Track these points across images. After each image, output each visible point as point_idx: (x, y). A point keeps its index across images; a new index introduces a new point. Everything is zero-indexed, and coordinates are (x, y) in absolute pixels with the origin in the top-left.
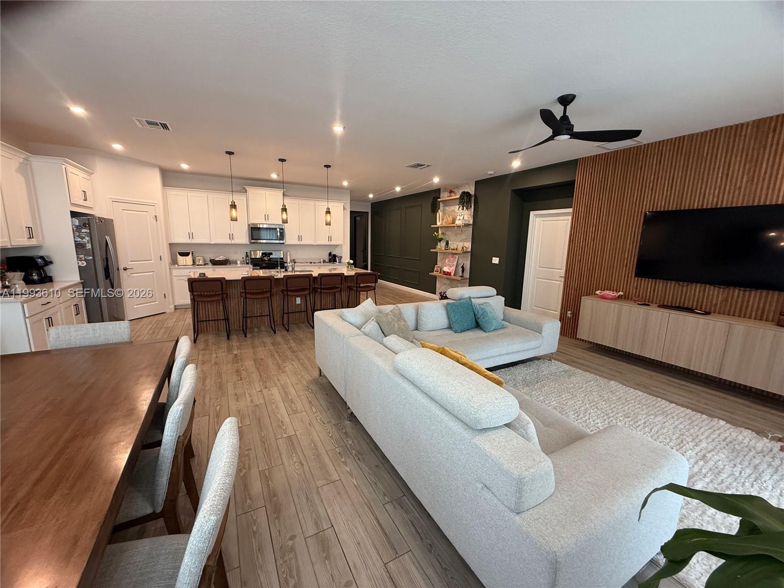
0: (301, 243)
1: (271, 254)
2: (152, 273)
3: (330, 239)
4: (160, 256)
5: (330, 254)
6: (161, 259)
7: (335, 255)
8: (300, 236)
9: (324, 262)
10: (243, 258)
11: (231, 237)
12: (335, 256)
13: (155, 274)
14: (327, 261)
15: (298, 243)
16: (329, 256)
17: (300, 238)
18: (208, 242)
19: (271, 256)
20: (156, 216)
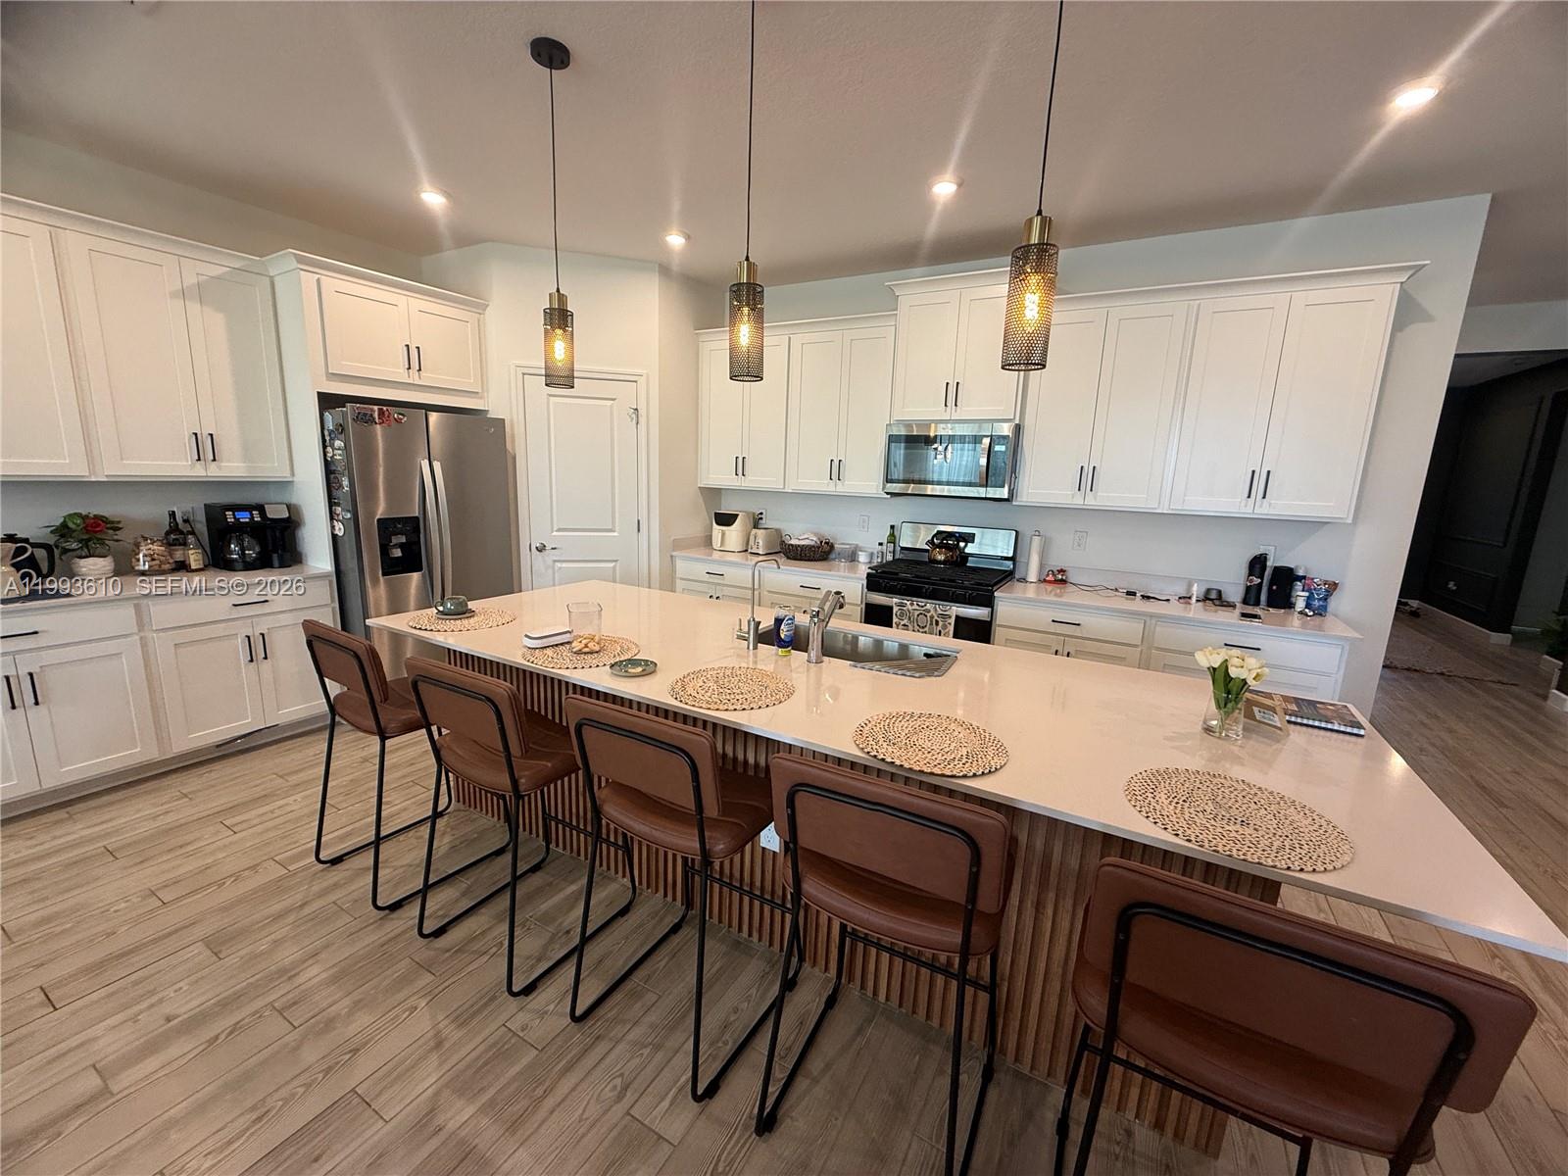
0: (1090, 501)
1: (969, 538)
2: (612, 565)
3: (1259, 483)
4: (639, 522)
5: (1257, 564)
6: (639, 530)
7: (1291, 570)
8: (1088, 470)
9: (1214, 598)
10: (881, 544)
11: (836, 470)
12: (1285, 578)
13: (618, 568)
14: (1235, 594)
15: (1078, 501)
16: (1251, 573)
17: (1087, 478)
18: (779, 486)
19: (970, 549)
20: (636, 409)
